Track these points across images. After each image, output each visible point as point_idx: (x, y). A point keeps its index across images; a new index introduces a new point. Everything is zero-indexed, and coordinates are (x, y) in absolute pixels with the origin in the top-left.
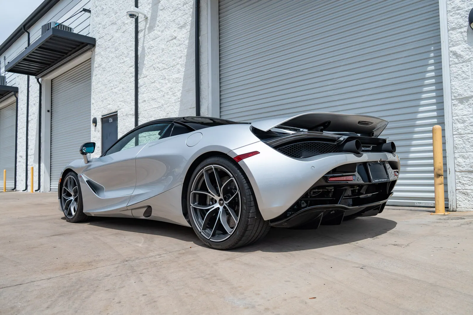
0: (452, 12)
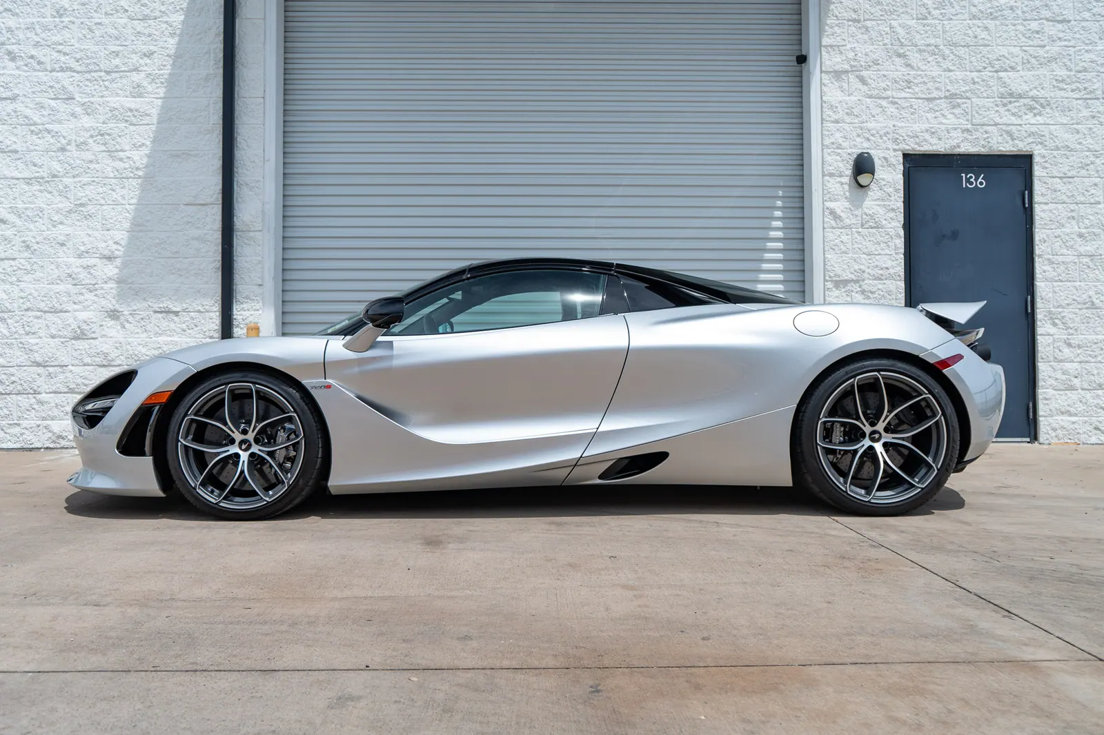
0: (829, 148)
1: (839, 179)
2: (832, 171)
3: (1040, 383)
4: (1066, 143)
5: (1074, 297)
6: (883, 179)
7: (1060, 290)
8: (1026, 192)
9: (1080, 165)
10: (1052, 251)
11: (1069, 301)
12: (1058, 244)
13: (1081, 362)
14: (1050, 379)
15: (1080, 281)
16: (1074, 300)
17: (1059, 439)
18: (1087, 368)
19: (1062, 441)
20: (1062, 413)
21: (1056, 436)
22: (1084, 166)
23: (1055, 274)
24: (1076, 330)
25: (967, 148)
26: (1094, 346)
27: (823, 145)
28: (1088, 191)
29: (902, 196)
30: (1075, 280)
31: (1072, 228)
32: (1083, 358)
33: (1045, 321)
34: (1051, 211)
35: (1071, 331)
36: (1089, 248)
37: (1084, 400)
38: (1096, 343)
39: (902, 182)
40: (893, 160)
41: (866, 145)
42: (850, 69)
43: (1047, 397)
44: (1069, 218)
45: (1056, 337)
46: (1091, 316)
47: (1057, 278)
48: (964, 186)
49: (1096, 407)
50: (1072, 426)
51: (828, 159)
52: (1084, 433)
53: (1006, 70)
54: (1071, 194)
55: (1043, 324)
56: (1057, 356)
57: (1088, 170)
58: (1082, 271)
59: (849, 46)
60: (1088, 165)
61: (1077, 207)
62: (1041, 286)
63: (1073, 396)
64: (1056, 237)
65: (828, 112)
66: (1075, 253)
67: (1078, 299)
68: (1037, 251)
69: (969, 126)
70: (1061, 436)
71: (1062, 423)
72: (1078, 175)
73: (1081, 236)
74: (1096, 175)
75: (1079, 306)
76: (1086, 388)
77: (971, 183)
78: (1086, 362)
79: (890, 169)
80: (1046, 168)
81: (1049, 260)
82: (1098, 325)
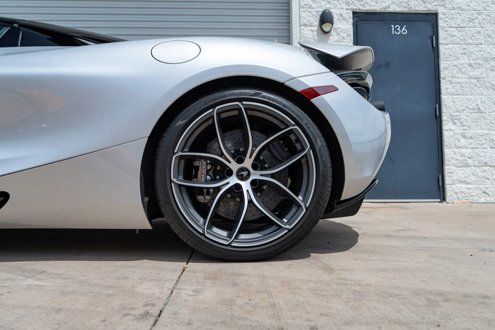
0: (304, 8)
1: (310, 28)
2: (306, 23)
3: (446, 162)
4: (459, 5)
5: (467, 105)
6: (339, 28)
7: (457, 100)
8: (434, 37)
9: (469, 20)
10: (452, 75)
11: (464, 108)
12: (456, 71)
13: (472, 148)
14: (453, 160)
15: (471, 95)
16: (467, 107)
17: (459, 200)
18: (477, 152)
19: (462, 201)
20: (461, 182)
21: (458, 198)
22: (471, 20)
23: (454, 90)
24: (469, 127)
25: (394, 8)
26: (482, 138)
27: (300, 6)
28: (474, 36)
29: (352, 39)
30: (467, 94)
31: (464, 60)
32: (474, 146)
33: (448, 121)
34: (450, 49)
35: (466, 128)
36: (476, 73)
37: (475, 174)
38: (482, 136)
39: (352, 30)
40: (346, 16)
41: (328, 6)
43: (451, 171)
44: (462, 54)
45: (455, 131)
46: (478, 118)
47: (455, 93)
48: (393, 33)
49: (483, 178)
50: (468, 191)
51: (303, 14)
52: (476, 195)
54: (463, 38)
55: (447, 123)
56: (457, 144)
57: (473, 23)
58: (472, 88)
60: (473, 19)
61: (467, 47)
62: (444, 97)
63: (468, 170)
64: (454, 66)
66: (467, 77)
67: (469, 107)
68: (442, 75)
70: (461, 197)
71: (462, 189)
72: (467, 26)
73: (470, 65)
74: (479, 26)
75: (471, 111)
76: (477, 165)
77: (398, 31)
78: (477, 148)
79: (344, 21)
80: (447, 21)
81: (450, 81)
82: (483, 124)
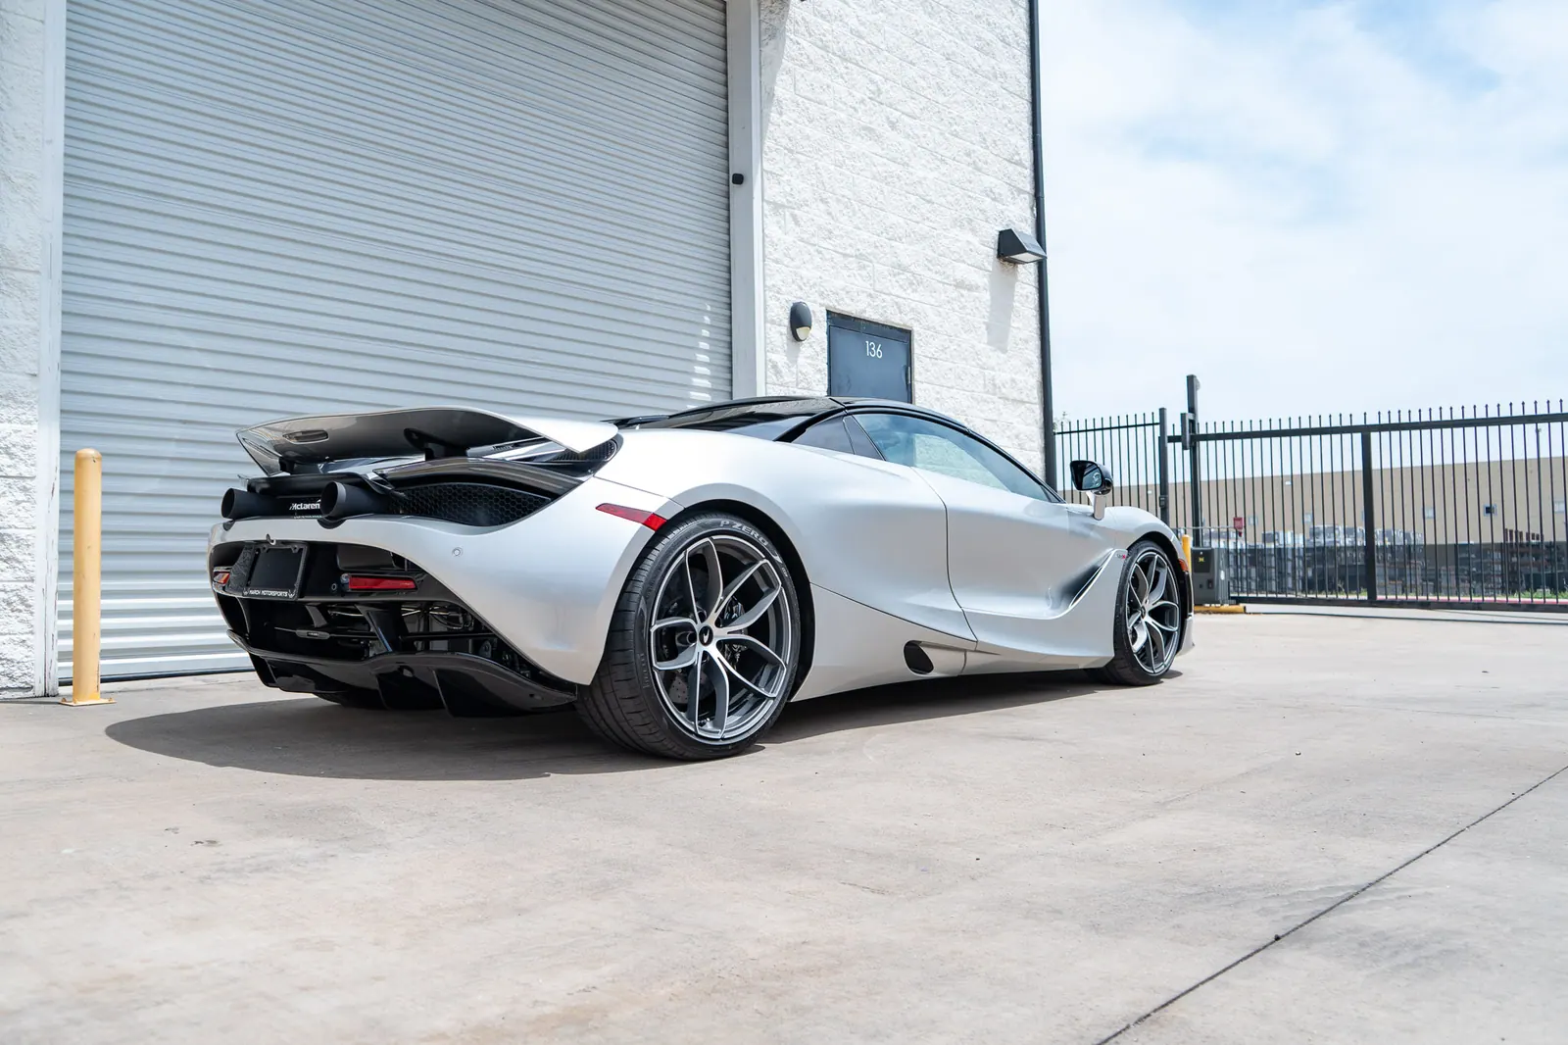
0: (771, 291)
1: (778, 328)
2: (772, 317)
4: (933, 324)
6: (815, 334)
8: (909, 369)
9: (942, 348)
25: (871, 315)
29: (827, 357)
39: (826, 341)
40: (821, 316)
41: (800, 294)
42: (786, 204)
48: (867, 354)
51: (769, 302)
53: (896, 240)
59: (786, 178)
65: (769, 249)
69: (872, 292)
72: (940, 357)
77: (873, 352)
79: (818, 325)
80: (920, 346)
